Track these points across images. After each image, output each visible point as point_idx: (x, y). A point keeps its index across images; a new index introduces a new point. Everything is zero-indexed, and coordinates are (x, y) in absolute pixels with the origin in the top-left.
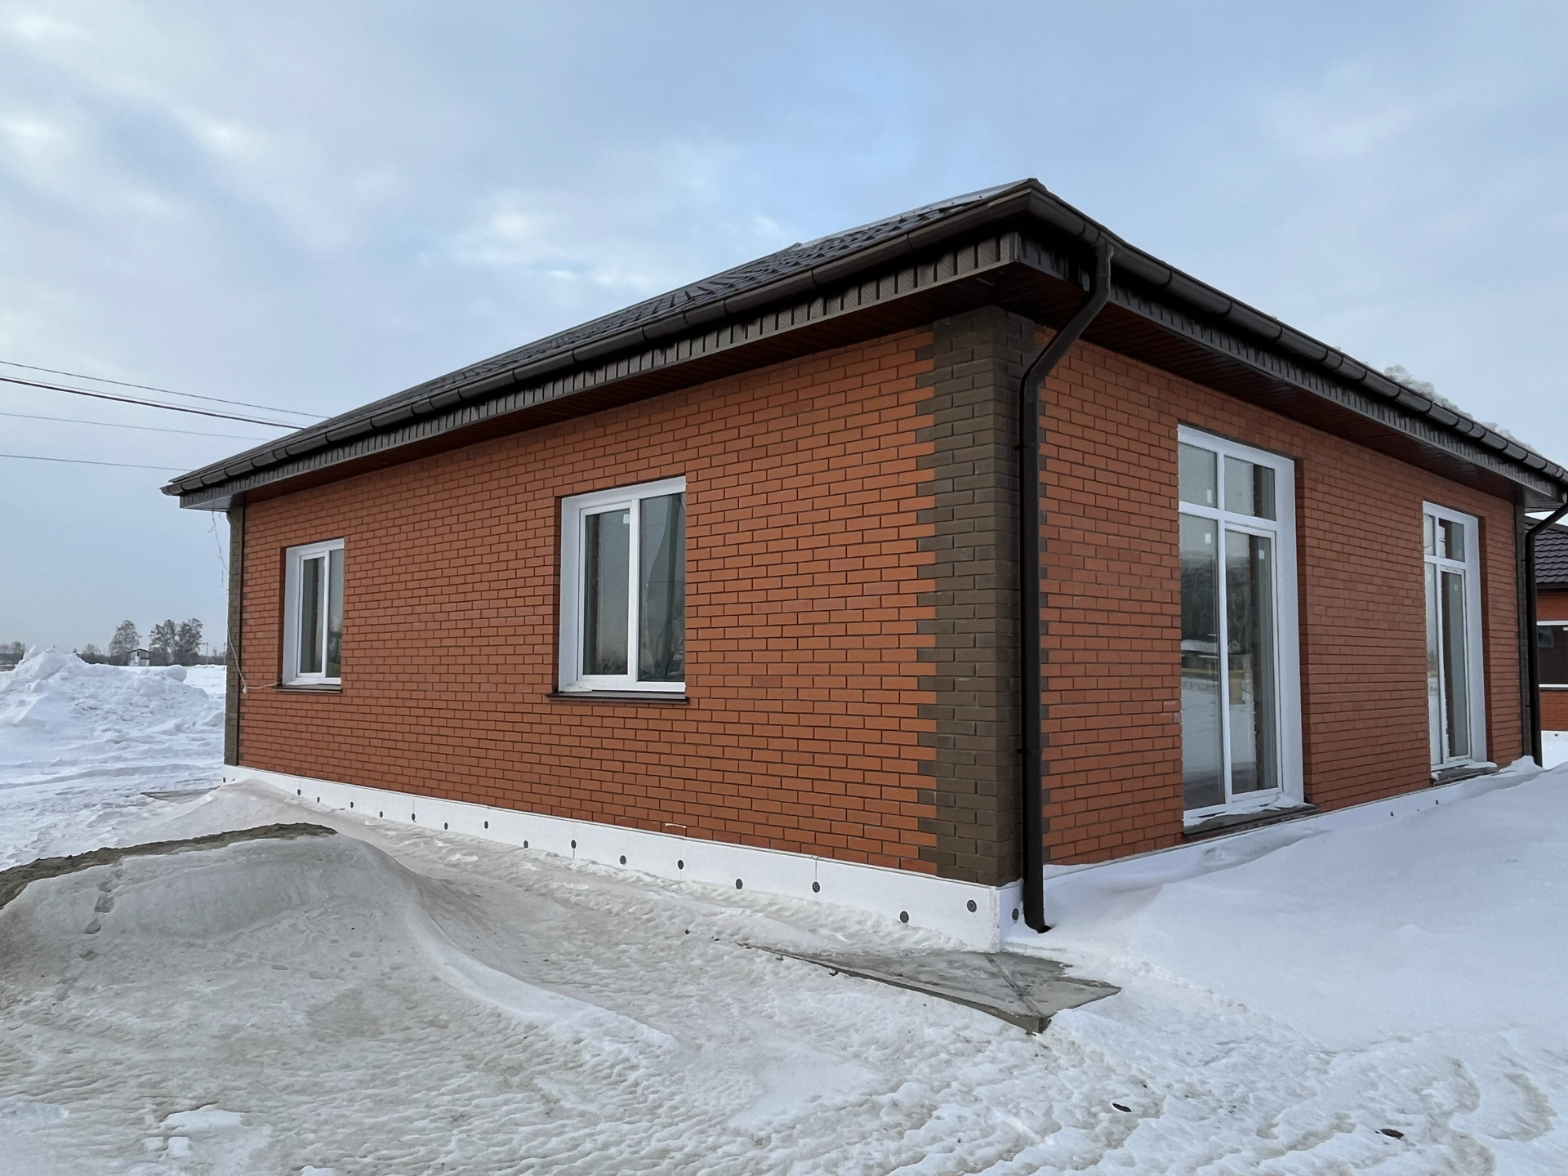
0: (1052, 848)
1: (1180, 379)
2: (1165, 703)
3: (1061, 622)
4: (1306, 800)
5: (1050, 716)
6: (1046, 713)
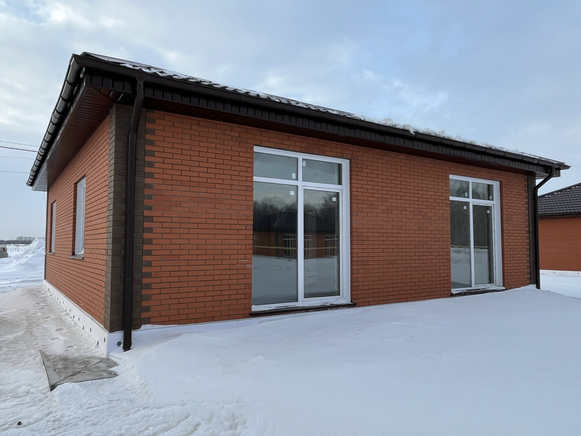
0: (151, 318)
1: (256, 128)
2: (239, 261)
3: (162, 228)
4: (351, 302)
5: (152, 266)
6: (149, 264)
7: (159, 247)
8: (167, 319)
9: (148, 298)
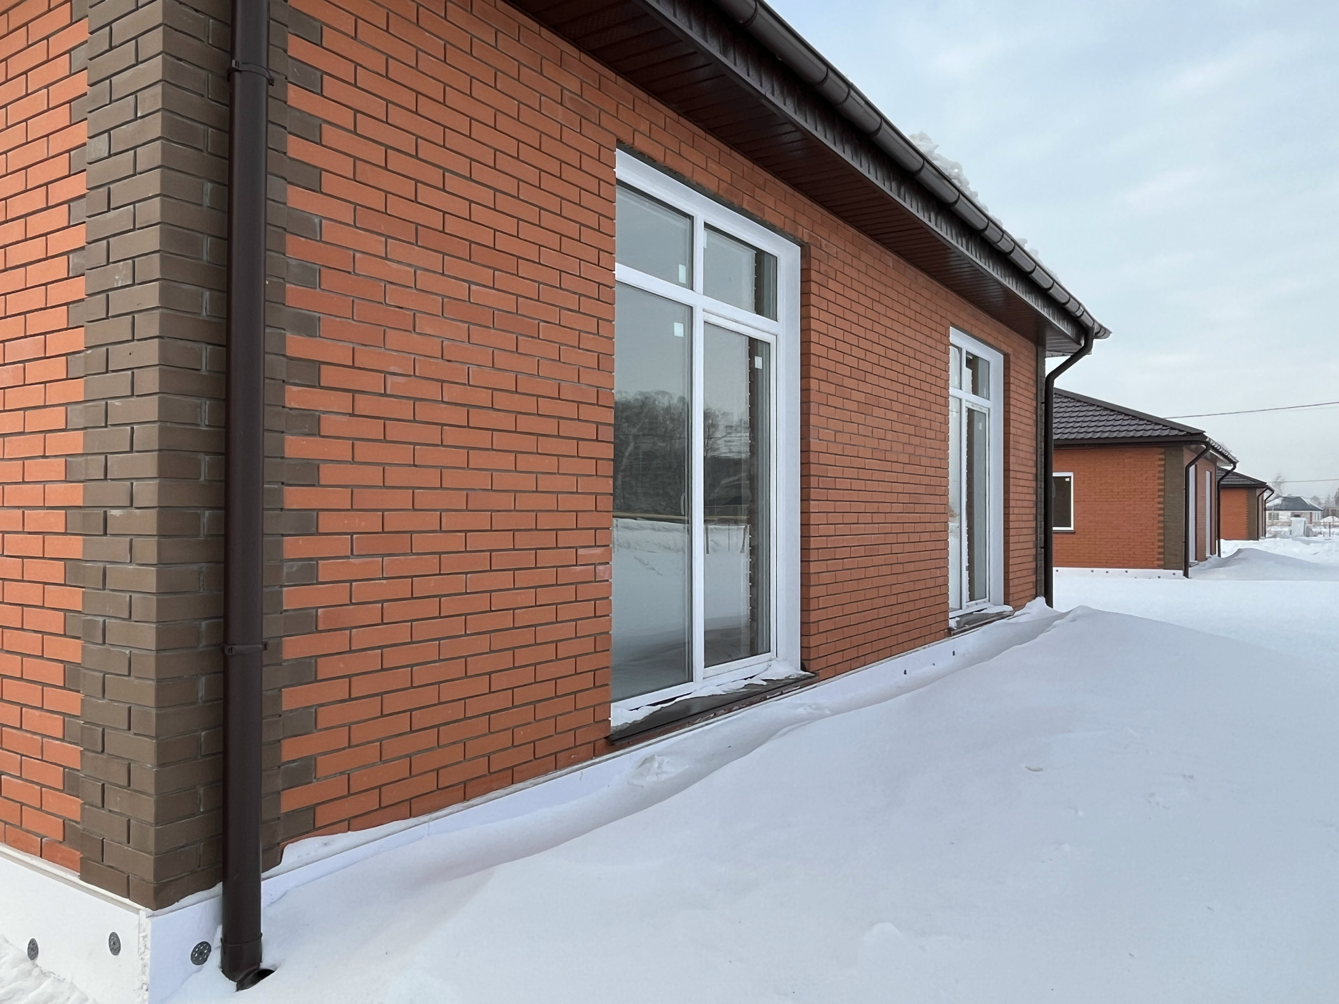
1: (621, 80)
2: (581, 551)
3: (352, 415)
4: (803, 668)
5: (320, 580)
6: (308, 572)
7: (341, 499)
8: (371, 802)
9: (306, 721)
